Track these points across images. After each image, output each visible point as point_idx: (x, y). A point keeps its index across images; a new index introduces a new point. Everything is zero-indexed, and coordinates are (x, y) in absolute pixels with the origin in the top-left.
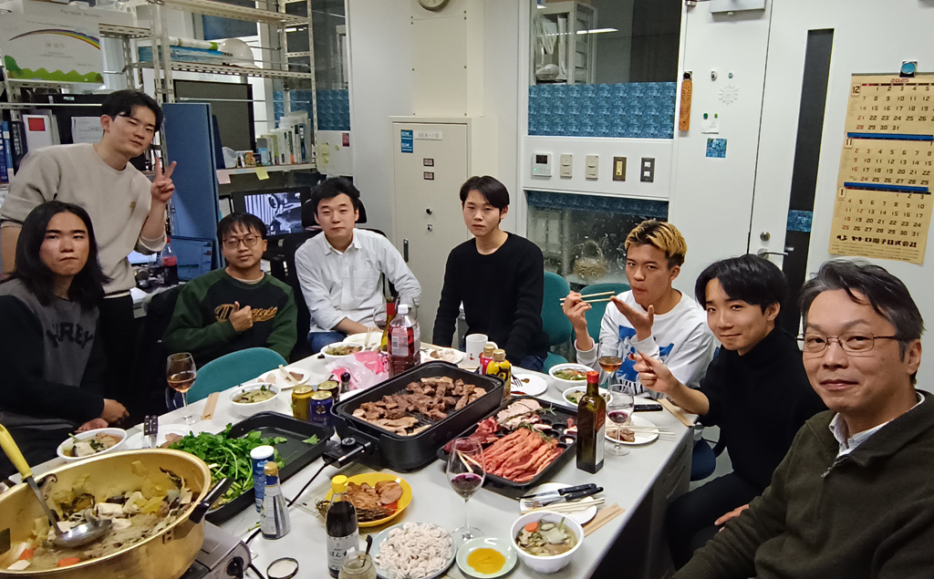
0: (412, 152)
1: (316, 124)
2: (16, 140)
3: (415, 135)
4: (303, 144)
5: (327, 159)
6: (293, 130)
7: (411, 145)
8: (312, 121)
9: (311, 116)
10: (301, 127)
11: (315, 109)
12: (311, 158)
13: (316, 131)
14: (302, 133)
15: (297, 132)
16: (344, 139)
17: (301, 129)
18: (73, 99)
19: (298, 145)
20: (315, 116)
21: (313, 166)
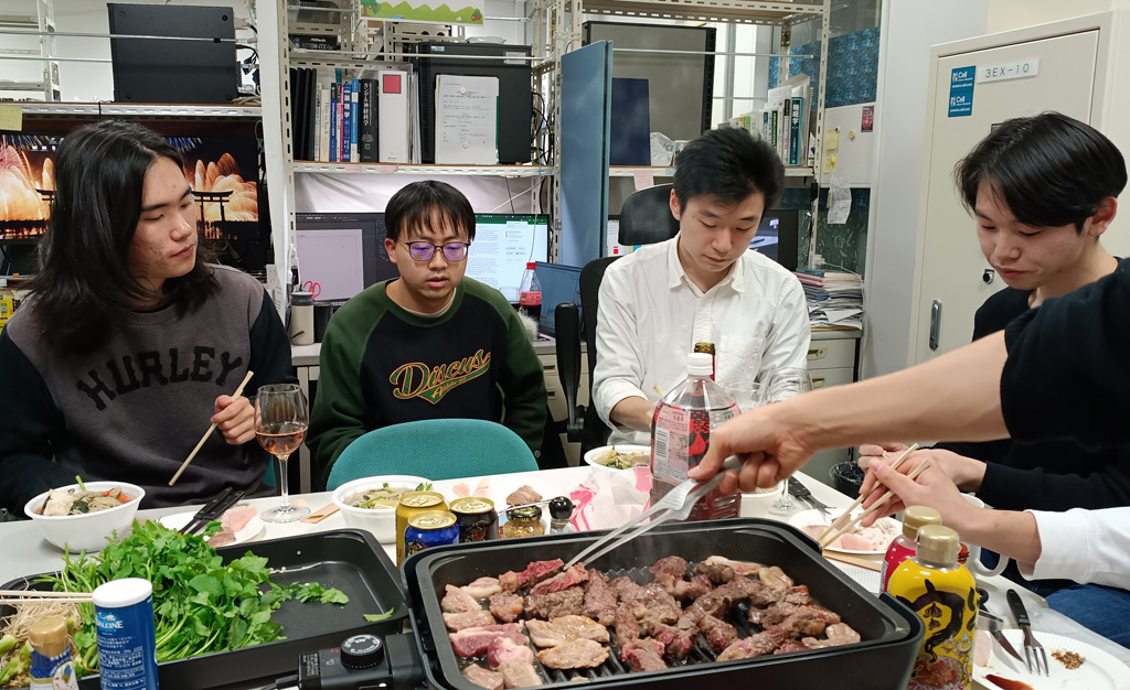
0: (969, 113)
1: (822, 96)
2: (366, 105)
3: (980, 76)
4: (795, 134)
5: (834, 158)
6: (781, 110)
7: (970, 99)
8: (816, 92)
9: (814, 84)
10: (798, 102)
11: (823, 69)
12: (805, 157)
13: (820, 109)
14: (795, 114)
15: (786, 113)
16: (864, 118)
17: (796, 107)
18: (442, 49)
19: (787, 134)
20: (822, 83)
21: (805, 172)
